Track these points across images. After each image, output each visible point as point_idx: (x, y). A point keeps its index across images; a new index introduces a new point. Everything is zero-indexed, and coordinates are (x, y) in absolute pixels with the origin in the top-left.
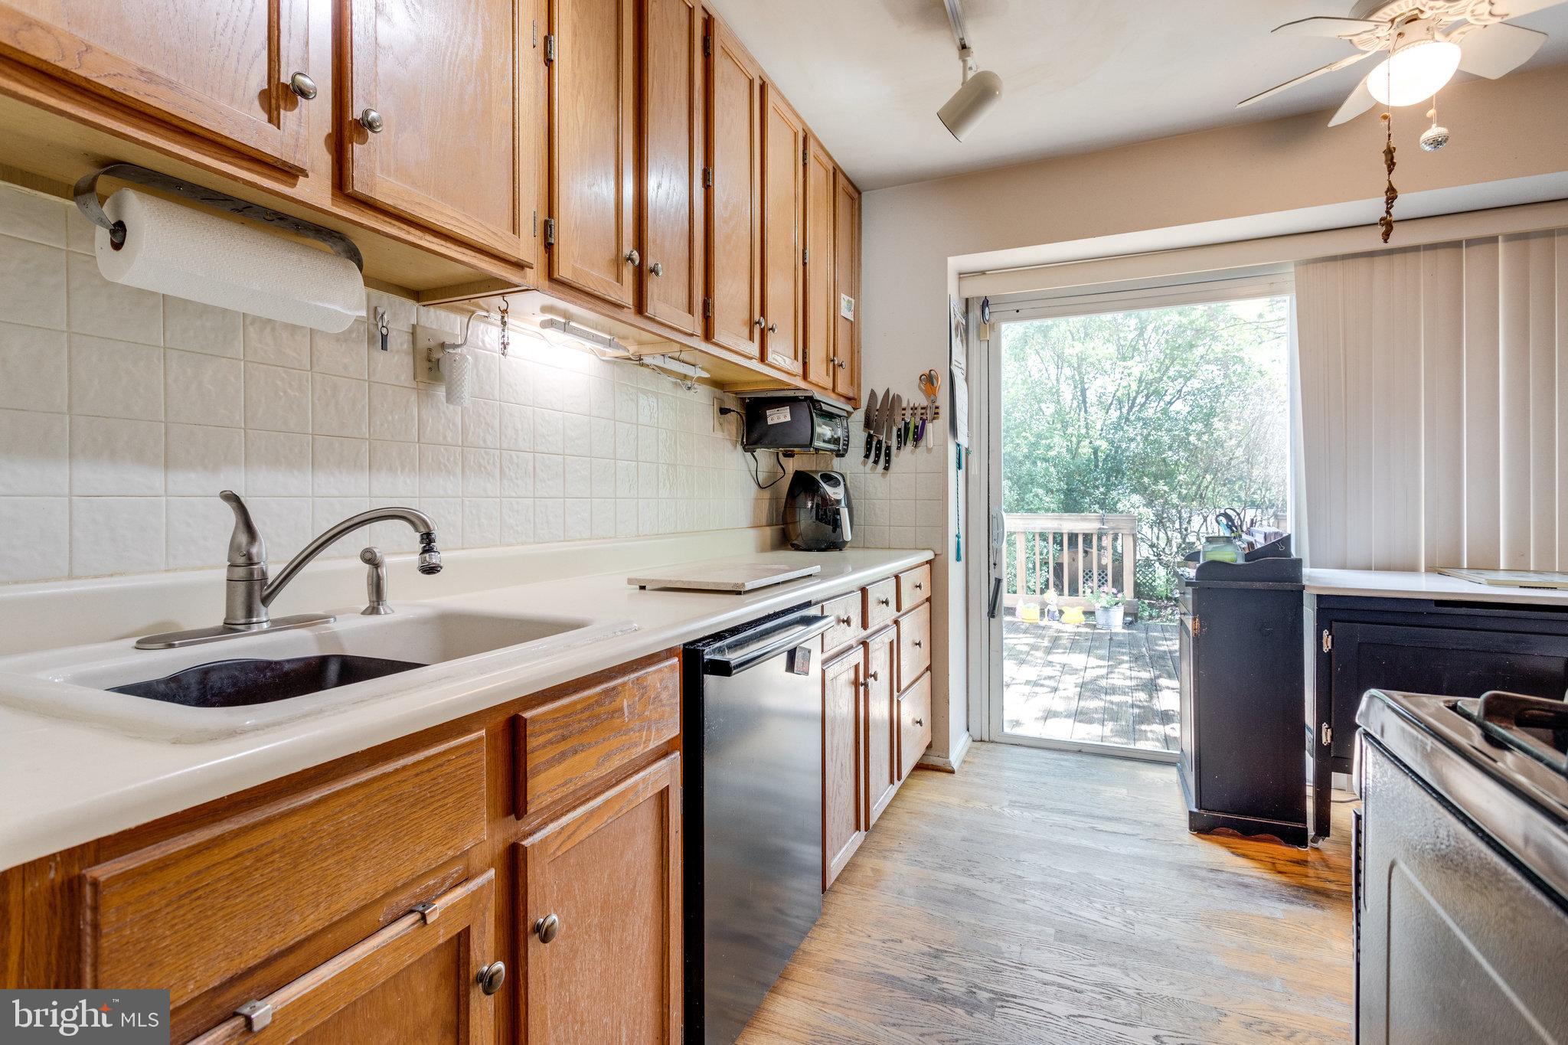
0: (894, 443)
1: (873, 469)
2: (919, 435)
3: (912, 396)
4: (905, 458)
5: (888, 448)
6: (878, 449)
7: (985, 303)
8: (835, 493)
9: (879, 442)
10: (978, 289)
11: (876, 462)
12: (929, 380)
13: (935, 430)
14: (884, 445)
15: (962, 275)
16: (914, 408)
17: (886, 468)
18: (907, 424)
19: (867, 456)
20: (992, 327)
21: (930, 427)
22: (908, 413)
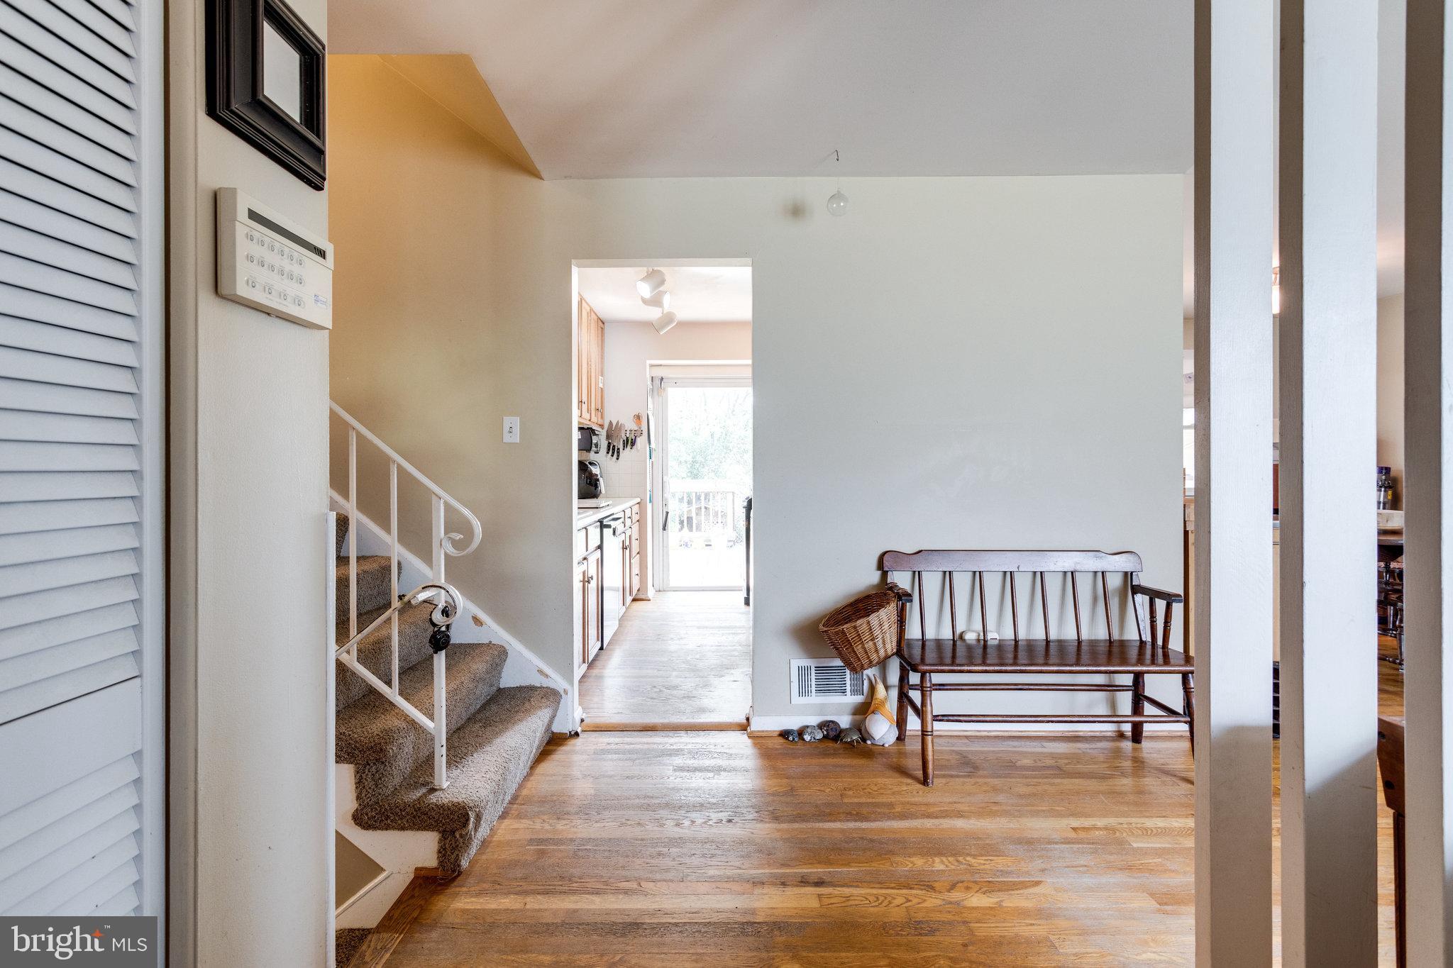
0: (621, 447)
1: (611, 459)
2: (633, 443)
3: (630, 425)
4: (626, 454)
5: (618, 449)
6: (614, 449)
7: (662, 379)
8: (595, 470)
9: (614, 446)
10: (658, 373)
11: (612, 456)
12: (638, 417)
13: (641, 441)
14: (616, 448)
15: (652, 366)
16: (631, 431)
17: (618, 459)
18: (627, 438)
19: (608, 453)
20: (664, 389)
21: (638, 440)
22: (628, 432)
